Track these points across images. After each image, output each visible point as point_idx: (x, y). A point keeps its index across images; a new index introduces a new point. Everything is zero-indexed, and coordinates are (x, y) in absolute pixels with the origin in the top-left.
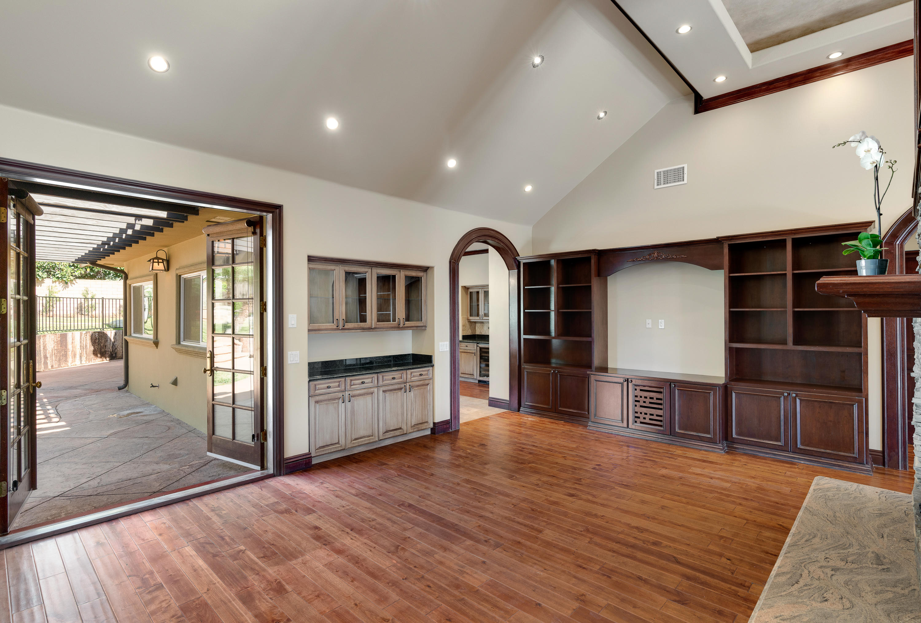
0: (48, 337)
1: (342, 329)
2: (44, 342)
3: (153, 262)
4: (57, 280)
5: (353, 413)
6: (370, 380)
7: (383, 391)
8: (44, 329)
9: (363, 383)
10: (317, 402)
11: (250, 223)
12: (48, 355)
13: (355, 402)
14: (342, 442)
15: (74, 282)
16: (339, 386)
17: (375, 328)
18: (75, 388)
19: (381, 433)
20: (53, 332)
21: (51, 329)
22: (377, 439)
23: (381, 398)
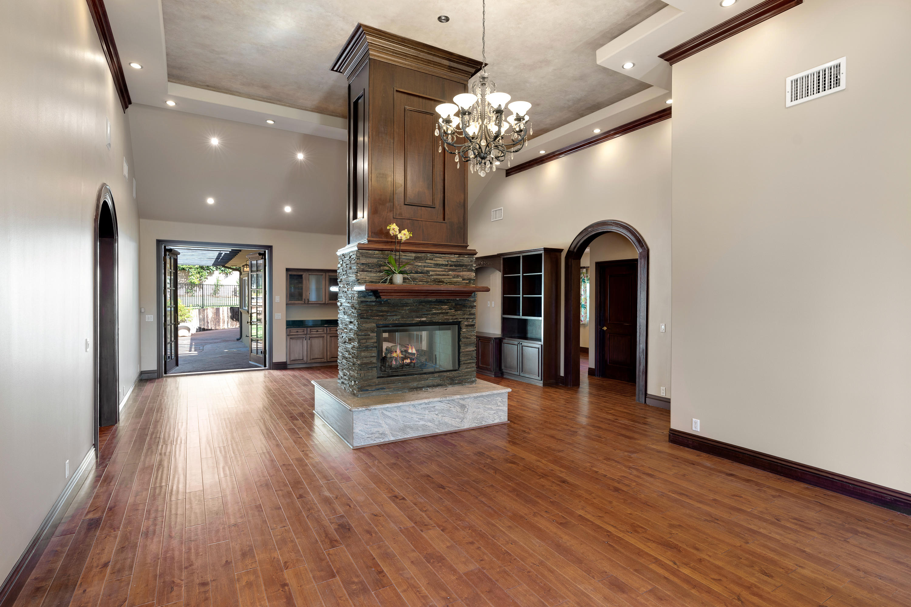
0: (208, 310)
1: (307, 304)
2: (207, 313)
3: (244, 267)
4: (221, 272)
5: (311, 346)
6: (322, 330)
7: (330, 337)
8: (207, 305)
9: (317, 331)
10: (290, 338)
11: (260, 254)
12: (209, 321)
13: (313, 341)
14: (305, 359)
15: (231, 273)
16: (303, 332)
17: (327, 304)
18: (217, 339)
19: (328, 358)
20: (212, 307)
21: (211, 305)
22: (326, 361)
23: (328, 340)
